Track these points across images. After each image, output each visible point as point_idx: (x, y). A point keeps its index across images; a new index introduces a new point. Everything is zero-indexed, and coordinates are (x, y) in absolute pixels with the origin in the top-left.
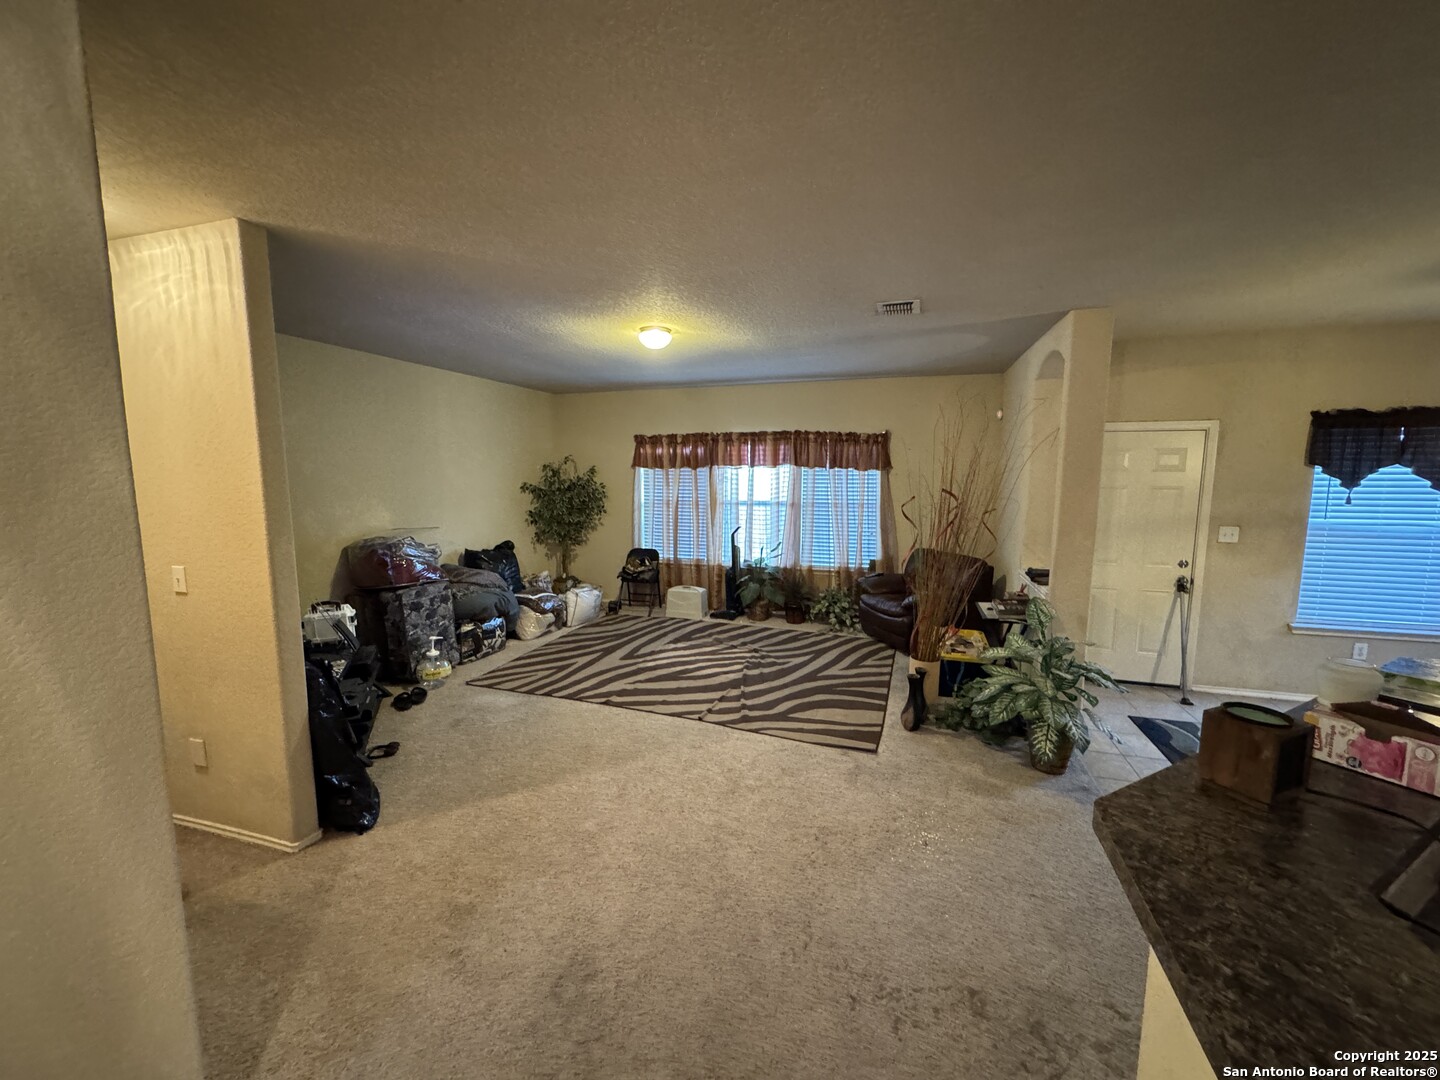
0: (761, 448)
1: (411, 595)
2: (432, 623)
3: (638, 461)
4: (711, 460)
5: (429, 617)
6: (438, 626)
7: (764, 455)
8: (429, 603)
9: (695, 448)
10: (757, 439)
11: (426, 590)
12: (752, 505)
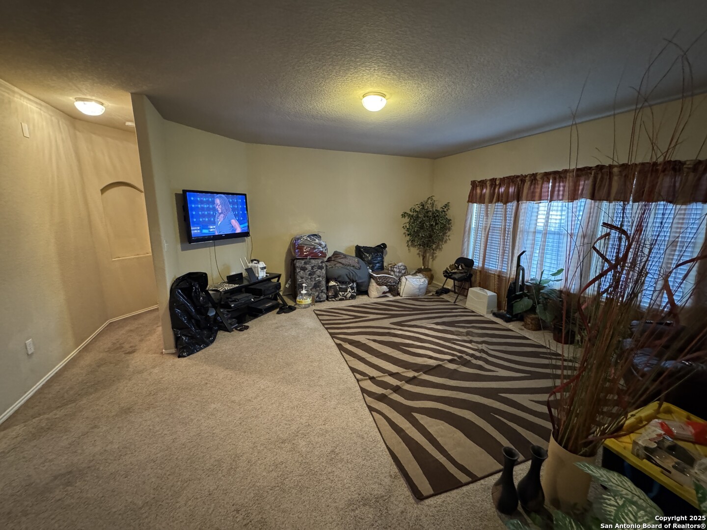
0: (561, 184)
1: (301, 263)
2: (311, 278)
3: (472, 199)
4: (518, 198)
5: (310, 275)
6: (315, 280)
7: (564, 191)
8: (310, 268)
9: (508, 188)
10: (558, 177)
11: (310, 262)
12: (546, 234)
